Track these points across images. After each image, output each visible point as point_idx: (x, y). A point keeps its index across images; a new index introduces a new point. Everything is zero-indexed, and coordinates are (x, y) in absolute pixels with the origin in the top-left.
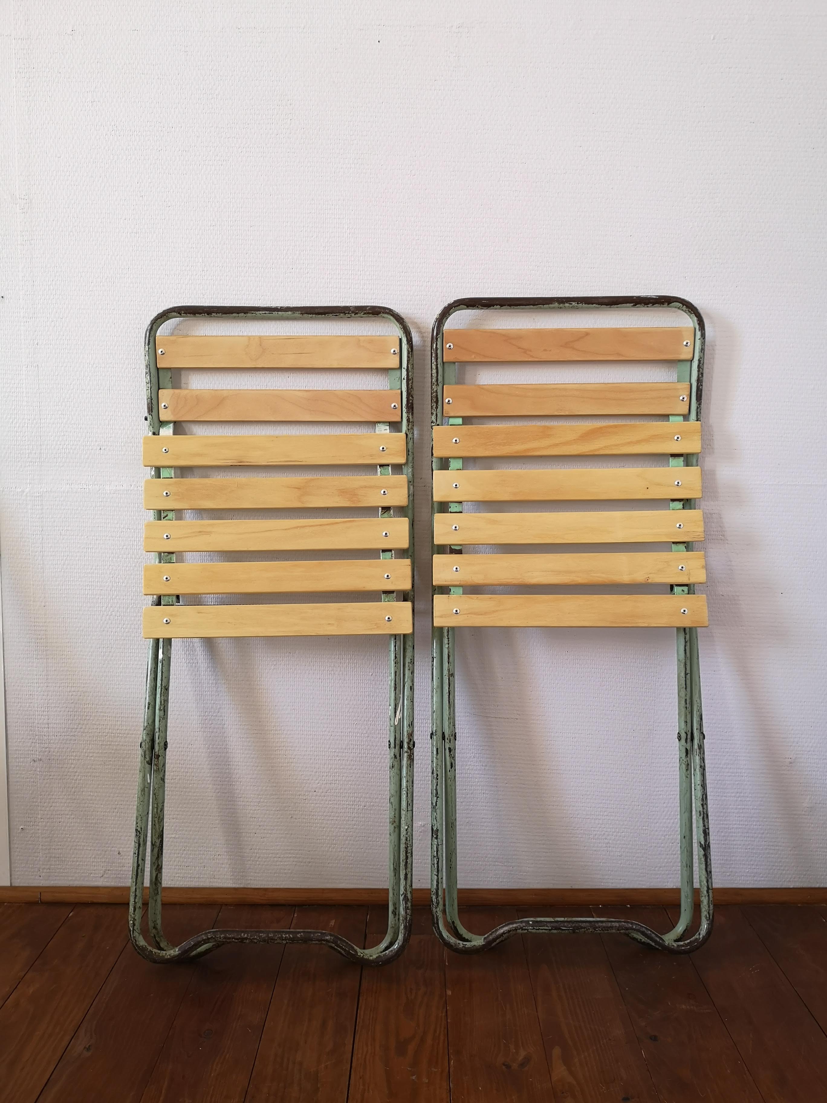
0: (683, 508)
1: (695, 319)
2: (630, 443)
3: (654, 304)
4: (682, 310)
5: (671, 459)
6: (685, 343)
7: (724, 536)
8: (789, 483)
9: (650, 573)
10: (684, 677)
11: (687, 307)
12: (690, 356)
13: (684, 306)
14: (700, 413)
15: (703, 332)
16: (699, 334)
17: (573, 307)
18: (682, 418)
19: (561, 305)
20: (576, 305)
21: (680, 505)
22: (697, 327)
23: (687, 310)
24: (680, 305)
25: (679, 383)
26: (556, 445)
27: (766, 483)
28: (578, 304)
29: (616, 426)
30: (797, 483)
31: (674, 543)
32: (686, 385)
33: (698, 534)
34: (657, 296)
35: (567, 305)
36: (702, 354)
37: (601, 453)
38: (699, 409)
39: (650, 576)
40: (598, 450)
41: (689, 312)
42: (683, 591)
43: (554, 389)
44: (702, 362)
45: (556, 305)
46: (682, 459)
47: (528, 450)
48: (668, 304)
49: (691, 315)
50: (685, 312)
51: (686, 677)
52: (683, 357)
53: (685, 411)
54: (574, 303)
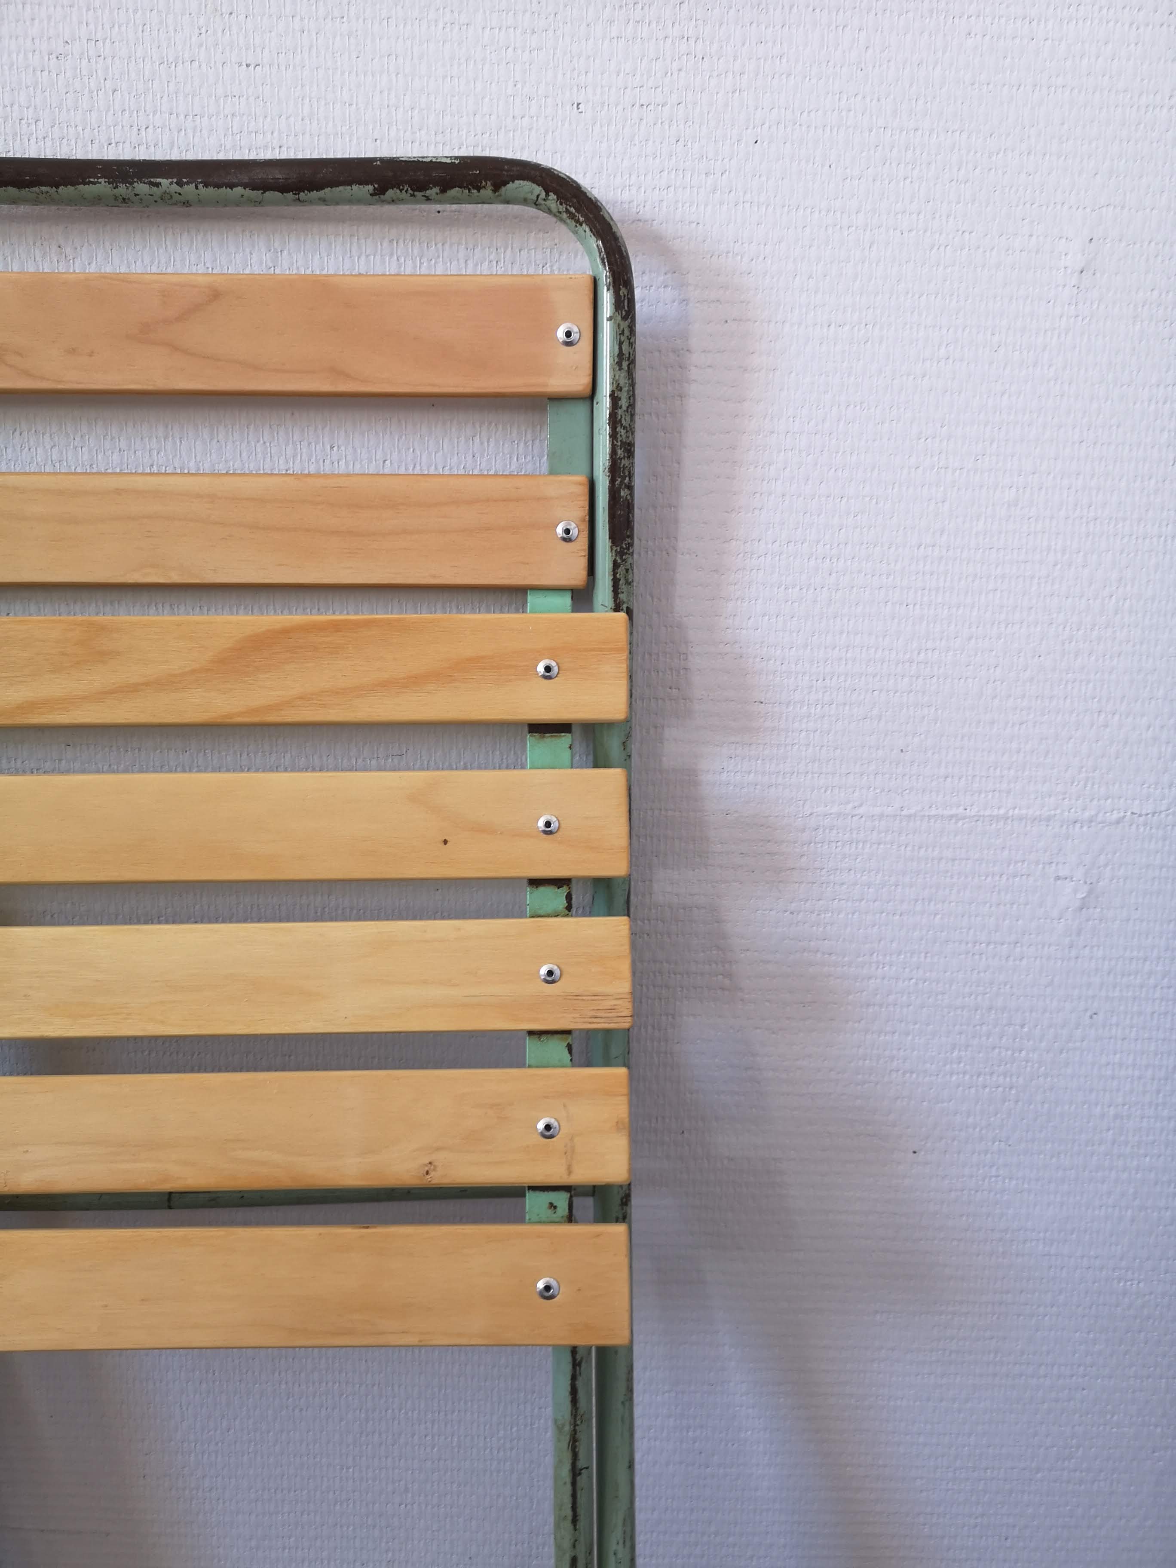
0: (569, 908)
1: (595, 243)
2: (385, 686)
3: (445, 186)
4: (549, 211)
5: (531, 741)
6: (561, 334)
7: (729, 975)
8: (933, 812)
9: (438, 1149)
10: (568, 1480)
11: (561, 198)
12: (579, 382)
13: (552, 196)
14: (629, 583)
15: (623, 291)
16: (607, 298)
17: (166, 199)
18: (566, 600)
19: (122, 189)
20: (175, 188)
21: (555, 898)
22: (604, 275)
23: (562, 208)
24: (538, 190)
25: (552, 478)
26: (132, 689)
27: (861, 811)
28: (180, 184)
29: (336, 627)
30: (961, 810)
31: (531, 1033)
32: (576, 483)
33: (610, 1003)
34: (456, 158)
35: (142, 188)
36: (624, 374)
37: (289, 719)
38: (621, 571)
39: (440, 1157)
40: (270, 708)
41: (572, 216)
42: (552, 1206)
43: (118, 492)
44: (624, 403)
45: (102, 187)
46: (565, 740)
47: (31, 706)
48: (496, 188)
49: (580, 230)
50: (557, 215)
51: (574, 1484)
52: (558, 384)
53: (576, 574)
54: (164, 182)
